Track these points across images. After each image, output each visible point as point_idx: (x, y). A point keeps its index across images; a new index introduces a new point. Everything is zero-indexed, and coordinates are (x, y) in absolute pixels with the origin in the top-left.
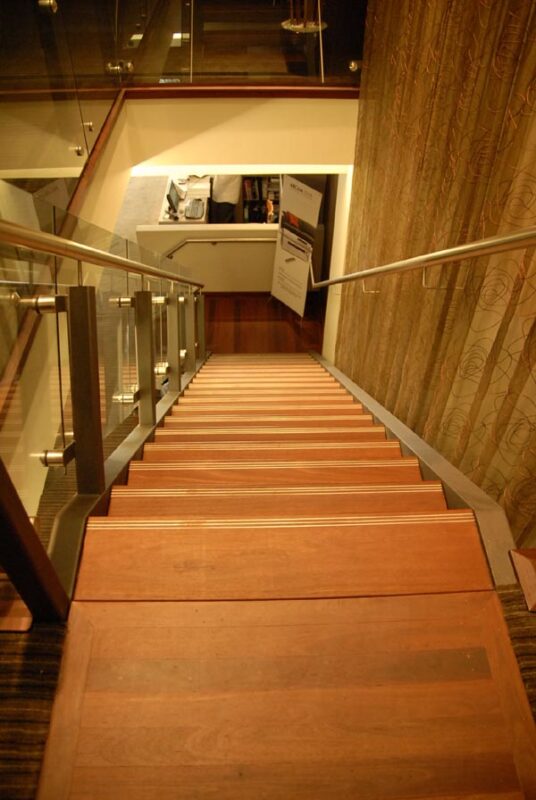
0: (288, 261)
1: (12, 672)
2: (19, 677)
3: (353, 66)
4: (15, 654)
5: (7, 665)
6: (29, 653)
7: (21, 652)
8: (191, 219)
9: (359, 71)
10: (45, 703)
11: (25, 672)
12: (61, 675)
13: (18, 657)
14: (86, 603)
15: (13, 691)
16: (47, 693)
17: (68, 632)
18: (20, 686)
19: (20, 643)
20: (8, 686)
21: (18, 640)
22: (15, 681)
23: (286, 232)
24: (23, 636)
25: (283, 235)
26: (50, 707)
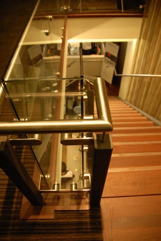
0: (107, 67)
1: (87, 224)
2: (90, 226)
3: (141, 7)
4: (87, 218)
5: (85, 221)
6: (91, 217)
7: (88, 217)
8: (75, 54)
9: (143, 8)
10: (101, 234)
11: (92, 224)
12: (102, 224)
13: (88, 218)
14: (105, 199)
15: (89, 230)
16: (100, 231)
17: (101, 209)
18: (91, 229)
19: (88, 214)
20: (87, 229)
21: (86, 213)
22: (89, 227)
23: (107, 58)
24: (88, 211)
25: (105, 59)
26: (102, 235)
